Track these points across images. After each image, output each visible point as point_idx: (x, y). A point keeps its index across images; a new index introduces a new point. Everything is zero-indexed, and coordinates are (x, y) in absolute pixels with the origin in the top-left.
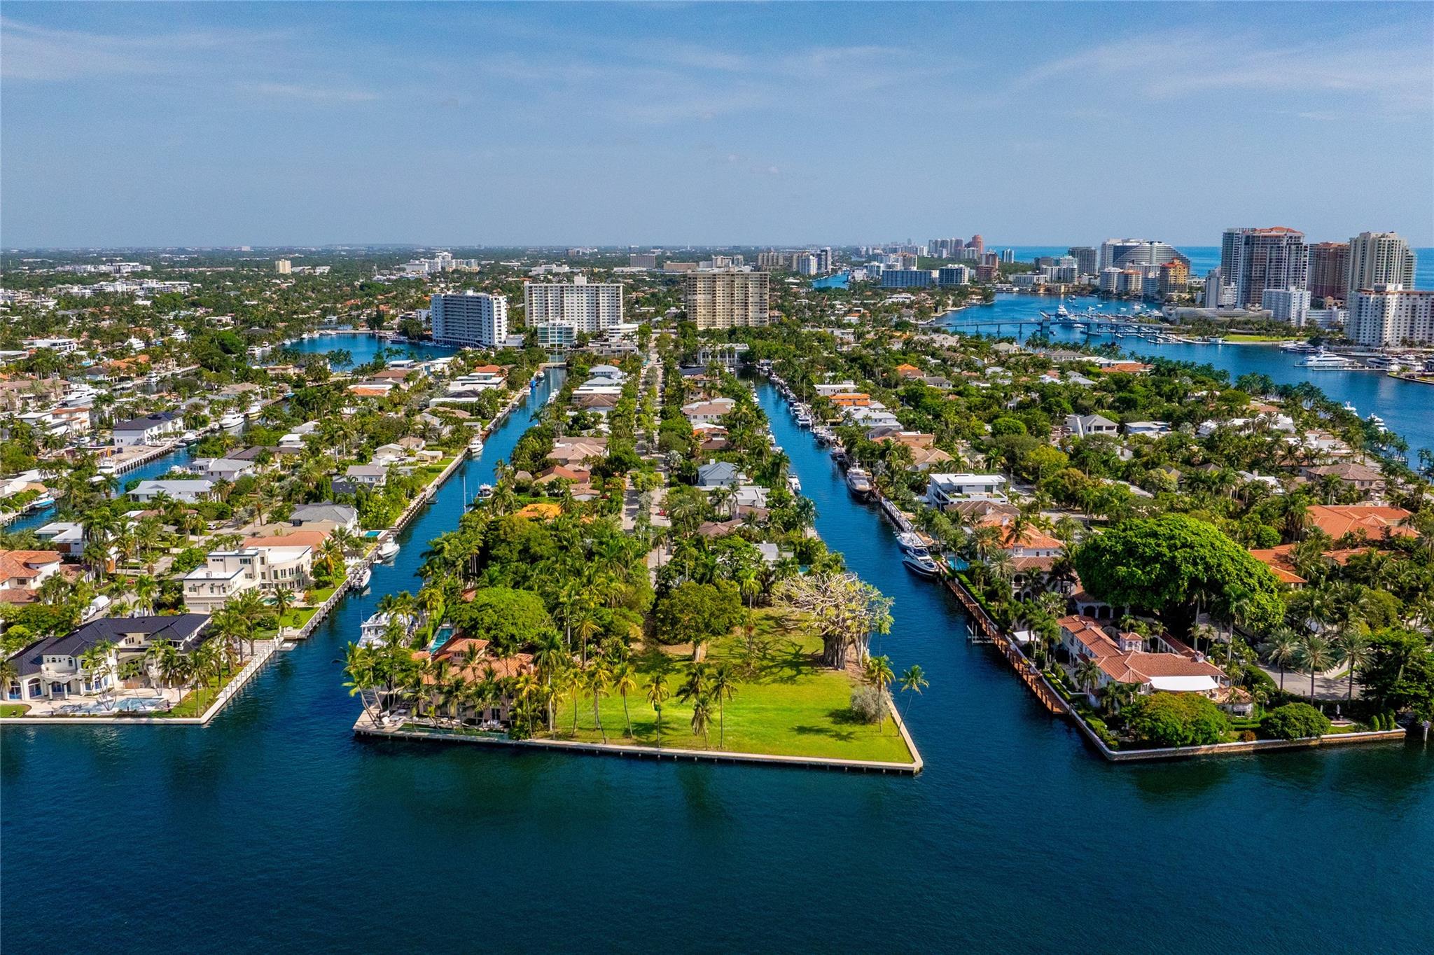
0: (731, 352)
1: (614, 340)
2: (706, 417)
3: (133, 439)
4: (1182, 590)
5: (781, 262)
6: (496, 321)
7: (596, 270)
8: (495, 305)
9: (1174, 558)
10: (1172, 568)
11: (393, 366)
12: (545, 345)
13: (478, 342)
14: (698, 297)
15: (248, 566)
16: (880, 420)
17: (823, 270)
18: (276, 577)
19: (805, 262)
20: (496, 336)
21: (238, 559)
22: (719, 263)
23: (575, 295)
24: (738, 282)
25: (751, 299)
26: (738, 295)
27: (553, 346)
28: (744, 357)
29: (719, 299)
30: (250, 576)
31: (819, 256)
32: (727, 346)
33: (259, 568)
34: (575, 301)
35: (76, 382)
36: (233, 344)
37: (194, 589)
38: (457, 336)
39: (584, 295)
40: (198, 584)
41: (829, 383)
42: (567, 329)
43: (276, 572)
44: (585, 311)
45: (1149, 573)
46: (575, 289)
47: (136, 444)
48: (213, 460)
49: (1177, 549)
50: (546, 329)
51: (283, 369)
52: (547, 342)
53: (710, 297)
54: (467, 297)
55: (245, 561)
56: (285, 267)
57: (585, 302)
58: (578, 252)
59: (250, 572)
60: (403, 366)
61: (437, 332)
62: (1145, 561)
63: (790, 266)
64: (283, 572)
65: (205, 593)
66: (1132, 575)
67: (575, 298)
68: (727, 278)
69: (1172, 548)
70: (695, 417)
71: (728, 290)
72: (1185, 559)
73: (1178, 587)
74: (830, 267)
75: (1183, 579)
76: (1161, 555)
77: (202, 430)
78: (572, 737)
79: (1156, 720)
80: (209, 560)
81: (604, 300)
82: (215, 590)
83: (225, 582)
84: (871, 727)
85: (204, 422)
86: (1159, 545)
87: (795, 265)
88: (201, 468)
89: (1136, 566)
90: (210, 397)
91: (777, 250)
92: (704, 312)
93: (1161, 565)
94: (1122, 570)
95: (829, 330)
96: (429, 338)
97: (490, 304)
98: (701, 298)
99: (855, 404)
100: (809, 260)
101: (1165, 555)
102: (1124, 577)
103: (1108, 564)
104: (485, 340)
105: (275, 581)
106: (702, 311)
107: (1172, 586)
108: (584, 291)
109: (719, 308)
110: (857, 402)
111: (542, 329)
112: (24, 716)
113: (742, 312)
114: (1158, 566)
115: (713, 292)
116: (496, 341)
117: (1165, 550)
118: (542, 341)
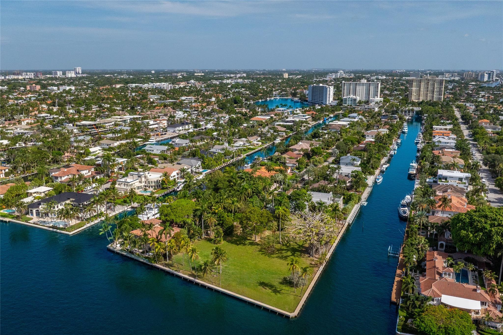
0: (412, 110)
1: (371, 104)
2: (372, 136)
3: (172, 130)
4: (492, 249)
5: (474, 76)
6: (328, 95)
7: (395, 78)
8: (328, 90)
9: (491, 231)
10: (489, 236)
11: (278, 110)
12: (345, 105)
13: (322, 103)
14: (413, 88)
15: (140, 178)
16: (448, 143)
17: (491, 79)
18: (149, 184)
19: (483, 76)
20: (328, 101)
21: (137, 175)
22: (447, 76)
23: (361, 87)
24: (430, 83)
25: (435, 90)
26: (430, 88)
27: (348, 105)
28: (418, 113)
29: (422, 89)
30: (140, 182)
31: (489, 74)
32: (411, 108)
33: (143, 179)
34: (361, 89)
35: (177, 111)
36: (239, 101)
37: (119, 184)
38: (316, 101)
39: (365, 87)
40: (120, 183)
41: (440, 126)
42: (354, 99)
43: (149, 182)
44: (364, 93)
45: (476, 237)
46: (361, 84)
47: (173, 132)
48: (178, 139)
49: (494, 226)
50: (346, 99)
51: (241, 110)
52: (346, 104)
53: (418, 88)
54: (320, 86)
55: (139, 177)
56: (286, 76)
57: (365, 89)
58: (396, 71)
59: (140, 181)
60: (280, 110)
61: (309, 99)
62: (477, 230)
63: (477, 78)
64: (152, 182)
65: (122, 186)
66: (468, 236)
67: (361, 88)
68: (426, 81)
69: (492, 225)
70: (368, 136)
71: (426, 86)
72: (497, 232)
73: (490, 247)
74: (494, 79)
75: (493, 243)
76: (484, 228)
77: (198, 129)
78: (172, 266)
79: (423, 322)
80: (129, 175)
81: (372, 88)
82: (125, 186)
83: (128, 183)
84: (294, 289)
85: (199, 126)
86: (486, 223)
87: (479, 77)
88: (174, 142)
89: (471, 232)
90: (206, 118)
91: (472, 71)
92: (415, 94)
93: (483, 233)
94: (463, 232)
95: (464, 103)
96: (307, 101)
97: (327, 89)
98: (414, 89)
99: (443, 135)
100: (484, 75)
101: (486, 229)
102: (464, 237)
103: (459, 228)
104: (324, 102)
105: (149, 185)
106: (414, 94)
107: (487, 246)
108: (365, 85)
109: (422, 93)
110: (444, 135)
111: (345, 99)
112: (27, 222)
113: (431, 95)
114: (481, 234)
115: (420, 87)
116: (328, 103)
117: (488, 227)
118: (345, 104)
